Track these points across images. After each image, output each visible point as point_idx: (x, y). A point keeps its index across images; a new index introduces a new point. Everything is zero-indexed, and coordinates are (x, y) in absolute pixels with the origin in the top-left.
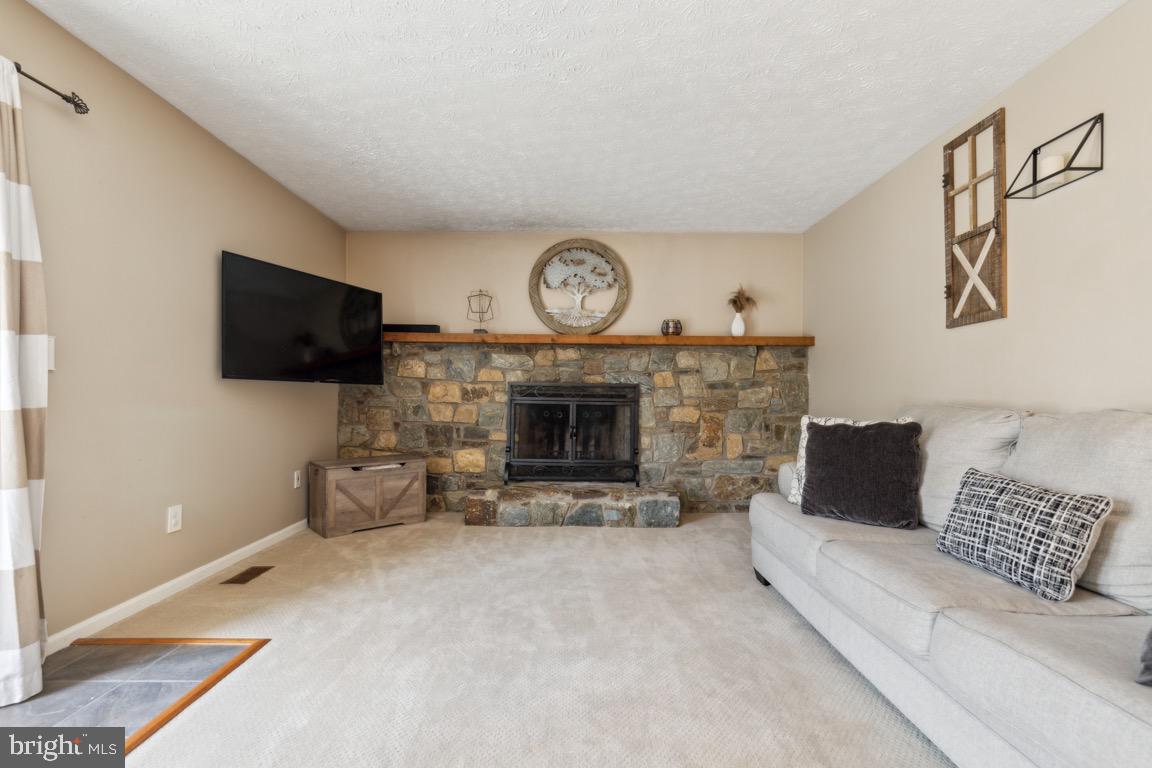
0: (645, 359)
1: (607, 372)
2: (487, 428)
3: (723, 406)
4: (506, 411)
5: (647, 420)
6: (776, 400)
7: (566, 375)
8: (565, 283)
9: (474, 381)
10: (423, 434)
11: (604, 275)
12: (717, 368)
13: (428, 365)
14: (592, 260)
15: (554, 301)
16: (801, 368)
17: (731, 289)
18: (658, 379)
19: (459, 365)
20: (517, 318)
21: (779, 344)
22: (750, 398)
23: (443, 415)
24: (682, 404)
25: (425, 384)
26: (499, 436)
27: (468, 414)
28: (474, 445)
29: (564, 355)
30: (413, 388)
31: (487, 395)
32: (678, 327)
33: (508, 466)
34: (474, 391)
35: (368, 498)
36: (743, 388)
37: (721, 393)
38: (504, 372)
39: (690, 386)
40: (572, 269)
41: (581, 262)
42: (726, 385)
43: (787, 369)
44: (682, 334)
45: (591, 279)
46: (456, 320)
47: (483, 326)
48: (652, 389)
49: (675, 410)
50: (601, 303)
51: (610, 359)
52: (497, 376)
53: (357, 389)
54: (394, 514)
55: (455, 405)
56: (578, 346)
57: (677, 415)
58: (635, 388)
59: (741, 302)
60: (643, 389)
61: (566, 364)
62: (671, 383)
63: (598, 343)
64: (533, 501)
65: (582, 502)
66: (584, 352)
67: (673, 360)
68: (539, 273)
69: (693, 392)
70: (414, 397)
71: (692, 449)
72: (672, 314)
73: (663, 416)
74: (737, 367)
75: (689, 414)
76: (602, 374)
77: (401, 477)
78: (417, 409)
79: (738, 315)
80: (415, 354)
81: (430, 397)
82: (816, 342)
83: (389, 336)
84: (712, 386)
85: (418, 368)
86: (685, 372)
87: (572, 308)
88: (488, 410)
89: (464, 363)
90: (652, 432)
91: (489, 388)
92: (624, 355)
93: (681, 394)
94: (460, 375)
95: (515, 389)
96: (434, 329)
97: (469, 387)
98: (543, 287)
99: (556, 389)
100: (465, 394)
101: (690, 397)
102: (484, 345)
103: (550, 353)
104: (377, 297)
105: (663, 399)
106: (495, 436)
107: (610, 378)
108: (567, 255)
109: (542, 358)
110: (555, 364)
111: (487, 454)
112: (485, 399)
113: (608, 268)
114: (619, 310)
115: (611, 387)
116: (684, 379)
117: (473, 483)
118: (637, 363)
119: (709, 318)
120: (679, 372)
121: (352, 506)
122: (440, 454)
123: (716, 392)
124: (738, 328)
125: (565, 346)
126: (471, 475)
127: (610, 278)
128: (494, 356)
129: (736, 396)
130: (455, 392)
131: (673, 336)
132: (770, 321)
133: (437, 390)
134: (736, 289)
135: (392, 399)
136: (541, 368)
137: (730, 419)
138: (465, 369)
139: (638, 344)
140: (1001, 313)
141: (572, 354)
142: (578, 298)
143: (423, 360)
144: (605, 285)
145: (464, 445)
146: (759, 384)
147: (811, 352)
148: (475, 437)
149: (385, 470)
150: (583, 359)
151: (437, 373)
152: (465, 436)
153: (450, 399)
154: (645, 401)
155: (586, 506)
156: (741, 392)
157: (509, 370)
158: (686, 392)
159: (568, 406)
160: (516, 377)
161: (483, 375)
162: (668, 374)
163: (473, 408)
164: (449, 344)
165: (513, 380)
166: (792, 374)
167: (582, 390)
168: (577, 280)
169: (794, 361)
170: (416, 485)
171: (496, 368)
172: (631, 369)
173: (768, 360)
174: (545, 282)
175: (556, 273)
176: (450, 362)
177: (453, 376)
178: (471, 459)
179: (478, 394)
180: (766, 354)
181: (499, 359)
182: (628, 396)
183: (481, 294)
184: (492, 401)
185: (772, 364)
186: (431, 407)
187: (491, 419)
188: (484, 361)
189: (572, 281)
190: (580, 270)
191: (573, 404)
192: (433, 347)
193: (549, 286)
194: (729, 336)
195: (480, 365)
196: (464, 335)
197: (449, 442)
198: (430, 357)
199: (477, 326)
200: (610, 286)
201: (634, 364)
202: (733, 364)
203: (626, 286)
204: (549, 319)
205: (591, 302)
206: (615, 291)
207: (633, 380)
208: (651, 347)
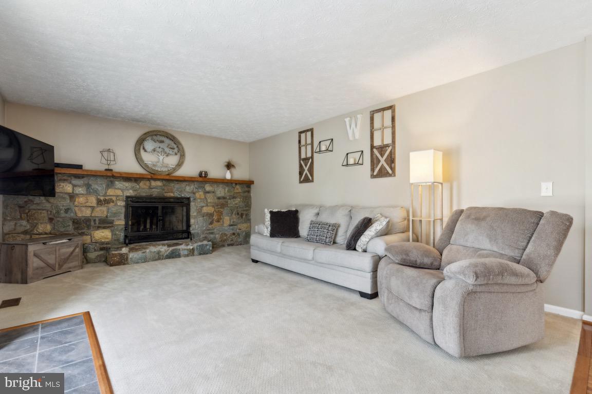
0: (192, 187)
1: (175, 192)
2: (113, 219)
3: (223, 206)
4: (123, 210)
5: (193, 213)
6: (241, 204)
7: (155, 193)
8: (154, 150)
9: (105, 195)
10: (71, 223)
11: (174, 149)
12: (221, 191)
13: (74, 186)
14: (167, 141)
15: (148, 158)
16: (249, 192)
17: (226, 159)
18: (197, 195)
19: (95, 186)
20: (127, 163)
21: (242, 183)
22: (232, 203)
23: (87, 213)
24: (207, 206)
25: (72, 197)
26: (120, 222)
27: (101, 212)
28: (104, 228)
29: (154, 183)
30: (64, 198)
31: (113, 202)
32: (206, 173)
33: (126, 236)
34: (105, 200)
35: (51, 259)
36: (230, 199)
37: (222, 201)
38: (122, 191)
39: (210, 198)
40: (158, 144)
41: (162, 142)
42: (224, 198)
43: (245, 192)
44: (208, 177)
45: (167, 150)
46: (92, 162)
47: (111, 167)
48: (195, 199)
49: (205, 208)
50: (172, 161)
51: (177, 186)
52: (119, 193)
54: (66, 266)
55: (93, 208)
56: (162, 180)
57: (205, 210)
58: (188, 199)
59: (229, 166)
60: (191, 199)
61: (156, 187)
62: (203, 197)
63: (170, 179)
64: (148, 251)
65: (171, 249)
66: (164, 182)
67: (204, 187)
68: (140, 143)
69: (212, 200)
70: (64, 203)
71: (211, 223)
72: (203, 169)
73: (199, 211)
74: (228, 191)
75: (210, 210)
76: (173, 193)
77: (70, 246)
78: (67, 211)
79: (228, 171)
80: (65, 180)
81: (76, 203)
82: (255, 183)
83: (57, 170)
84: (219, 198)
85: (68, 188)
86: (208, 192)
87: (158, 162)
88: (114, 210)
89: (99, 186)
90: (195, 217)
91: (114, 198)
92: (183, 185)
93: (207, 201)
94: (96, 192)
95: (129, 199)
96: (80, 167)
97: (102, 198)
98: (142, 151)
99: (150, 199)
100: (99, 202)
101: (210, 203)
102: (110, 176)
103: (148, 183)
105: (200, 203)
106: (117, 223)
107: (177, 195)
108: (154, 137)
109: (143, 185)
110: (150, 188)
111: (112, 231)
112: (112, 204)
113: (175, 146)
114: (180, 165)
115: (178, 198)
116: (208, 195)
117: (105, 248)
119: (217, 171)
120: (206, 192)
121: (42, 264)
122: (82, 234)
123: (221, 200)
124: (228, 176)
125: (155, 180)
126: (103, 243)
127: (176, 150)
128: (117, 182)
129: (227, 202)
130: (93, 201)
131: (203, 178)
132: (240, 174)
133: (81, 200)
134: (227, 161)
135: (48, 206)
136: (143, 189)
137: (226, 211)
138: (99, 189)
139: (189, 180)
140: (312, 181)
141: (159, 183)
142: (161, 158)
143: (71, 183)
144: (174, 153)
145: (98, 228)
146: (235, 198)
147: (252, 186)
148: (105, 223)
149: (61, 243)
150: (164, 185)
151: (80, 190)
152: (99, 223)
153: (89, 204)
154: (192, 204)
155: (173, 250)
156: (229, 201)
157: (124, 190)
158: (209, 201)
159: (158, 207)
160: (130, 193)
161: (111, 192)
162: (202, 193)
163: (104, 209)
164: (88, 175)
165: (128, 194)
166: (246, 194)
167: (163, 200)
169: (247, 189)
170: (77, 250)
171: (118, 189)
172: (186, 191)
173: (238, 189)
174: (144, 148)
175: (149, 145)
176: (88, 185)
178: (103, 235)
179: (107, 202)
180: (238, 187)
181: (119, 184)
182: (185, 203)
183: (109, 151)
184: (116, 205)
185: (240, 190)
186: (76, 209)
187: (115, 214)
188: (110, 185)
189: (158, 149)
190: (162, 145)
191: (160, 206)
192: (77, 177)
193: (145, 151)
194: (225, 179)
195: (108, 187)
196: (100, 172)
197: (89, 227)
198: (75, 182)
199: (107, 167)
200: (176, 154)
201: (188, 189)
202: (226, 190)
203: (182, 154)
204: (145, 166)
205: (167, 160)
206: (178, 157)
207: (187, 195)
208: (194, 182)
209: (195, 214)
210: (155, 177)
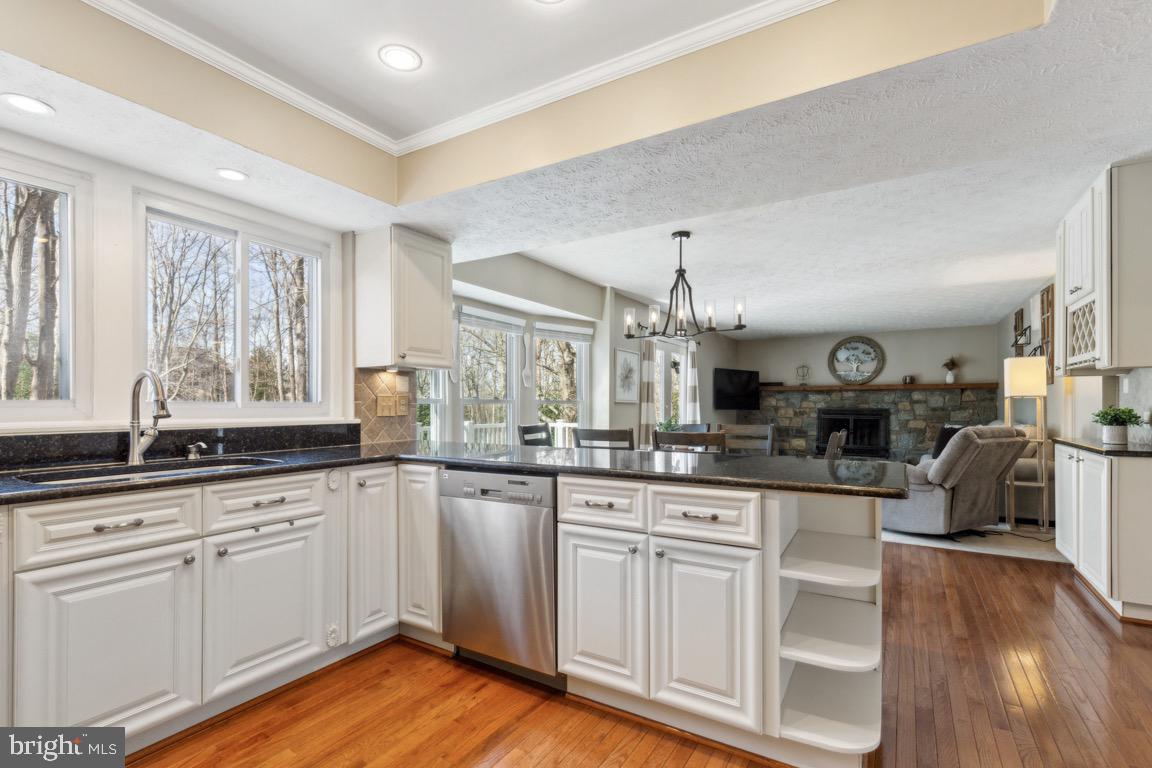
0: (893, 396)
1: (872, 403)
2: (807, 429)
3: (941, 420)
4: (816, 422)
5: (894, 425)
6: (976, 417)
7: (848, 404)
8: (848, 359)
9: (800, 407)
11: (869, 354)
12: (937, 401)
13: (778, 400)
14: (862, 347)
15: (841, 369)
16: (994, 400)
17: (946, 359)
18: (900, 406)
19: (793, 400)
20: (822, 376)
21: (976, 387)
22: (959, 416)
23: (786, 423)
24: (915, 419)
25: (776, 409)
26: (813, 433)
27: (797, 422)
28: (800, 437)
29: (846, 395)
30: (771, 410)
31: (807, 414)
32: (913, 378)
33: (817, 447)
34: (800, 412)
36: (954, 411)
37: (940, 413)
39: (920, 410)
40: (852, 352)
41: (856, 348)
42: (943, 409)
43: (983, 400)
44: (916, 383)
45: (863, 357)
46: (790, 378)
47: (805, 382)
48: (898, 411)
49: (911, 422)
50: (869, 367)
51: (872, 396)
52: (812, 405)
53: (745, 412)
55: (791, 419)
56: (855, 390)
57: (912, 424)
58: (887, 411)
59: (952, 365)
60: (892, 411)
61: (848, 399)
62: (909, 408)
63: (865, 388)
66: (859, 393)
67: (910, 396)
68: (833, 356)
69: (922, 412)
70: (770, 413)
71: (922, 442)
72: (909, 373)
73: (904, 425)
74: (950, 400)
75: (921, 424)
76: (868, 404)
78: (773, 420)
79: (950, 372)
80: (771, 396)
81: (779, 415)
83: (761, 388)
84: (934, 409)
85: (773, 402)
87: (852, 371)
88: (807, 421)
89: (795, 399)
90: (898, 433)
91: (808, 410)
92: (881, 394)
93: (914, 414)
94: (793, 405)
95: (821, 411)
96: (781, 384)
97: (798, 410)
98: (836, 362)
99: (842, 411)
100: (795, 413)
101: (920, 415)
102: (805, 390)
103: (840, 394)
104: (757, 373)
105: (903, 416)
106: (811, 433)
107: (873, 406)
108: (848, 345)
109: (835, 397)
110: (842, 399)
111: (806, 442)
112: (806, 416)
113: (871, 350)
114: (878, 372)
115: (873, 410)
116: (916, 406)
118: (888, 398)
119: (933, 372)
120: (913, 402)
122: (783, 441)
123: (937, 413)
124: (949, 378)
125: (847, 391)
126: (799, 451)
127: (873, 355)
128: (810, 396)
129: (949, 414)
130: (791, 412)
131: (911, 384)
132: (971, 374)
133: (782, 411)
134: (949, 357)
136: (835, 401)
138: (796, 402)
139: (889, 389)
141: (851, 394)
142: (855, 366)
143: (775, 398)
144: (870, 359)
145: (795, 437)
146: (965, 409)
147: (998, 392)
148: (801, 433)
150: (857, 396)
151: (782, 404)
152: (796, 433)
153: (788, 416)
154: (893, 418)
156: (952, 413)
157: (817, 402)
158: (917, 413)
159: (849, 419)
160: (822, 405)
161: (805, 404)
162: (907, 404)
163: (799, 420)
164: (787, 391)
165: (820, 407)
166: (986, 403)
167: (857, 412)
168: (854, 358)
169: (988, 396)
171: (811, 401)
172: (885, 401)
173: (969, 396)
174: (837, 359)
175: (842, 355)
176: (788, 399)
177: (789, 405)
178: (799, 443)
179: (802, 413)
180: (968, 393)
181: (812, 397)
182: (884, 414)
183: (803, 367)
184: (809, 417)
185: (972, 398)
186: (779, 420)
187: (809, 425)
188: (805, 398)
189: (851, 357)
190: (856, 352)
191: (851, 418)
192: (780, 392)
193: (838, 361)
194: (946, 384)
195: (802, 400)
196: (796, 387)
197: (788, 435)
198: (780, 396)
199: (801, 382)
200: (873, 359)
201: (887, 398)
202: (947, 397)
203: (882, 359)
204: (839, 377)
205: (862, 368)
206: (875, 362)
207: (886, 406)
208: (896, 390)
209: (897, 428)
210: (849, 388)
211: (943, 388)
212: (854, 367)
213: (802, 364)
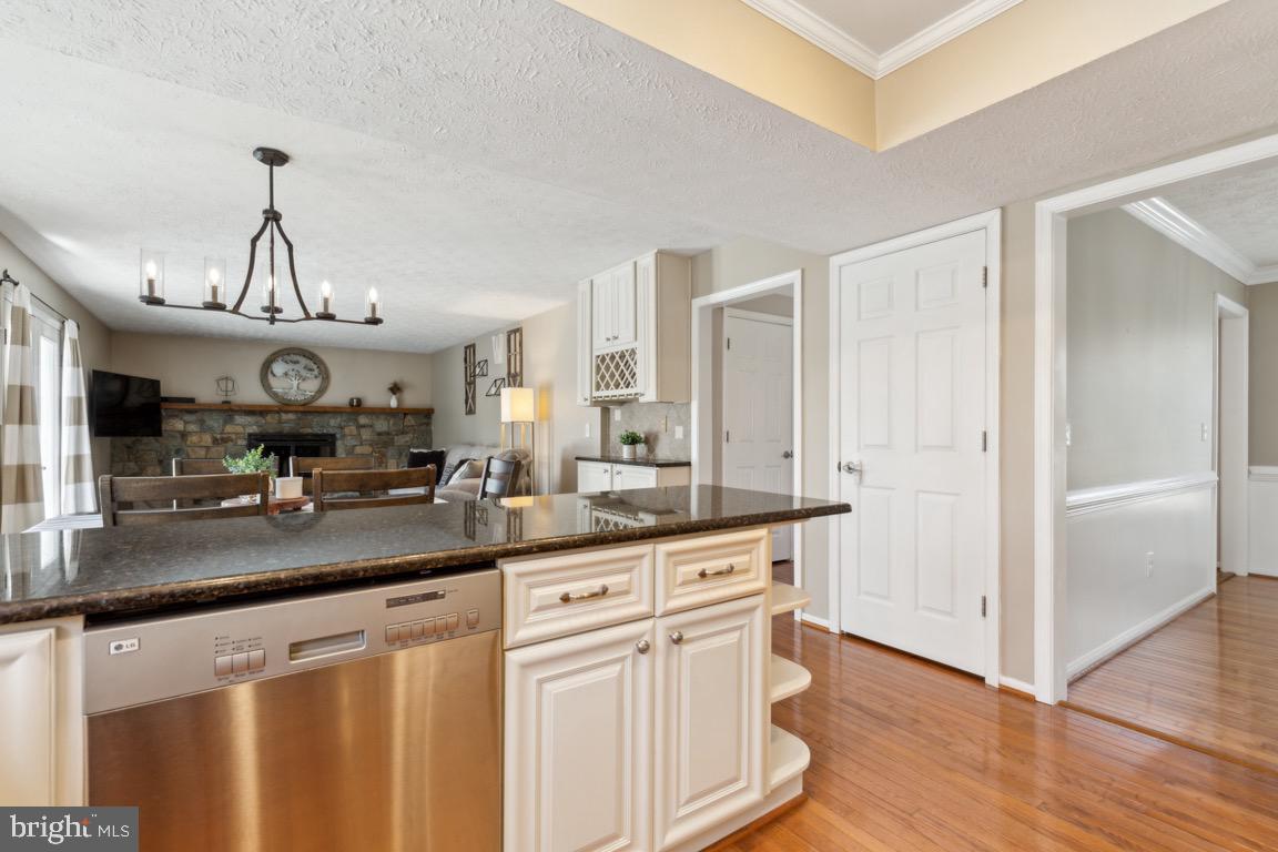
0: (339, 419)
1: (315, 427)
3: (386, 445)
5: (340, 453)
6: (415, 441)
7: (287, 428)
8: (286, 374)
9: (222, 433)
11: (311, 370)
12: (382, 425)
13: (186, 423)
14: (304, 361)
15: (278, 385)
16: (428, 424)
17: (389, 382)
18: (347, 431)
19: (210, 423)
20: (250, 392)
21: (416, 412)
22: (401, 440)
23: (200, 454)
24: (361, 445)
25: (184, 435)
27: (218, 453)
29: (284, 417)
30: (174, 437)
31: (232, 441)
32: (359, 401)
34: (222, 439)
36: (397, 435)
37: (384, 438)
38: (244, 427)
39: (366, 434)
40: (291, 366)
41: (297, 362)
42: (388, 434)
43: (421, 425)
44: (361, 406)
45: (304, 373)
46: (206, 393)
47: (229, 399)
48: (344, 436)
49: (358, 448)
50: (311, 386)
51: (316, 419)
52: (240, 429)
53: (128, 440)
55: (208, 448)
56: (296, 412)
57: (359, 450)
58: (333, 436)
59: (395, 389)
60: (338, 436)
61: (288, 421)
62: (355, 432)
63: (307, 409)
66: (300, 415)
67: (356, 420)
68: (266, 368)
69: (368, 437)
70: (175, 443)
72: (359, 395)
73: (350, 451)
74: (394, 424)
75: (366, 449)
76: (311, 428)
78: (178, 451)
79: (394, 396)
80: (177, 416)
81: (188, 443)
82: (436, 411)
83: (164, 405)
84: (379, 434)
85: (179, 425)
86: (364, 426)
87: (291, 389)
89: (214, 422)
91: (233, 437)
92: (326, 417)
93: (361, 439)
94: (210, 429)
95: (252, 437)
96: (191, 400)
97: (218, 436)
98: (270, 376)
99: (280, 437)
100: (215, 441)
101: (366, 440)
102: (228, 410)
103: (277, 416)
104: (158, 382)
105: (350, 442)
107: (317, 430)
108: (286, 357)
109: (270, 419)
110: (280, 422)
112: (230, 444)
113: (315, 367)
114: (321, 391)
115: (317, 435)
116: (363, 431)
118: (334, 422)
119: (377, 396)
120: (360, 427)
123: (381, 437)
124: (393, 403)
125: (287, 412)
127: (316, 372)
128: (237, 417)
129: (393, 439)
130: (207, 439)
131: (356, 407)
132: (412, 399)
133: (194, 439)
134: (392, 381)
135: (157, 445)
136: (270, 424)
137: (391, 452)
138: (216, 425)
139: (335, 411)
140: (475, 413)
141: (291, 416)
142: (295, 383)
143: (182, 419)
144: (313, 376)
146: (407, 433)
147: (434, 417)
150: (299, 419)
151: (192, 427)
153: (203, 444)
154: (339, 443)
156: (396, 438)
157: (247, 425)
158: (364, 437)
159: (290, 446)
160: (254, 429)
161: (229, 428)
162: (353, 428)
163: (221, 449)
164: (203, 410)
165: (251, 431)
166: (423, 428)
167: (298, 437)
168: (294, 373)
169: (425, 421)
171: (239, 425)
172: (332, 425)
173: (410, 420)
174: (272, 372)
175: (278, 368)
176: (203, 421)
177: (204, 429)
179: (225, 440)
180: (409, 417)
181: (239, 419)
182: (328, 440)
183: (227, 378)
184: (236, 444)
185: (413, 422)
186: (189, 449)
188: (229, 420)
189: (291, 373)
190: (296, 367)
191: (293, 445)
192: (190, 411)
193: (273, 375)
194: (391, 409)
195: (226, 423)
196: (215, 405)
198: (188, 417)
199: (224, 399)
200: (316, 377)
201: (332, 422)
202: (391, 422)
203: (325, 376)
204: (274, 395)
205: (304, 386)
206: (319, 380)
207: (331, 431)
208: (341, 413)
209: (343, 456)
210: (286, 408)
211: (387, 412)
212: (291, 384)
213: (225, 375)
